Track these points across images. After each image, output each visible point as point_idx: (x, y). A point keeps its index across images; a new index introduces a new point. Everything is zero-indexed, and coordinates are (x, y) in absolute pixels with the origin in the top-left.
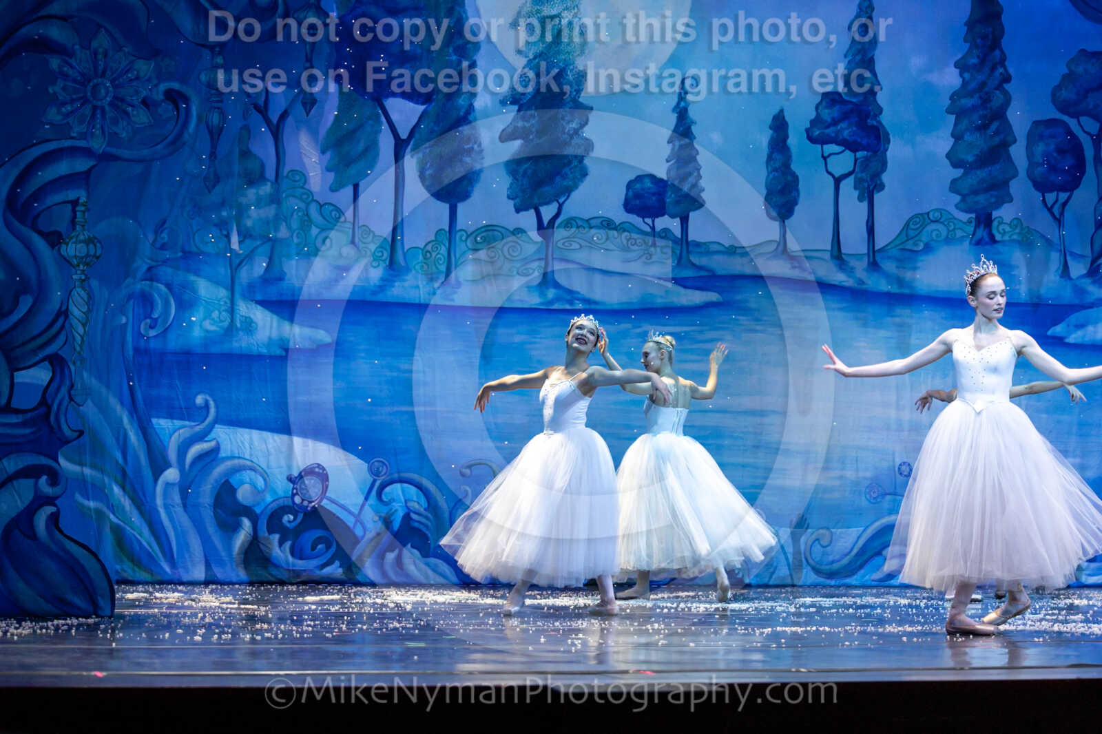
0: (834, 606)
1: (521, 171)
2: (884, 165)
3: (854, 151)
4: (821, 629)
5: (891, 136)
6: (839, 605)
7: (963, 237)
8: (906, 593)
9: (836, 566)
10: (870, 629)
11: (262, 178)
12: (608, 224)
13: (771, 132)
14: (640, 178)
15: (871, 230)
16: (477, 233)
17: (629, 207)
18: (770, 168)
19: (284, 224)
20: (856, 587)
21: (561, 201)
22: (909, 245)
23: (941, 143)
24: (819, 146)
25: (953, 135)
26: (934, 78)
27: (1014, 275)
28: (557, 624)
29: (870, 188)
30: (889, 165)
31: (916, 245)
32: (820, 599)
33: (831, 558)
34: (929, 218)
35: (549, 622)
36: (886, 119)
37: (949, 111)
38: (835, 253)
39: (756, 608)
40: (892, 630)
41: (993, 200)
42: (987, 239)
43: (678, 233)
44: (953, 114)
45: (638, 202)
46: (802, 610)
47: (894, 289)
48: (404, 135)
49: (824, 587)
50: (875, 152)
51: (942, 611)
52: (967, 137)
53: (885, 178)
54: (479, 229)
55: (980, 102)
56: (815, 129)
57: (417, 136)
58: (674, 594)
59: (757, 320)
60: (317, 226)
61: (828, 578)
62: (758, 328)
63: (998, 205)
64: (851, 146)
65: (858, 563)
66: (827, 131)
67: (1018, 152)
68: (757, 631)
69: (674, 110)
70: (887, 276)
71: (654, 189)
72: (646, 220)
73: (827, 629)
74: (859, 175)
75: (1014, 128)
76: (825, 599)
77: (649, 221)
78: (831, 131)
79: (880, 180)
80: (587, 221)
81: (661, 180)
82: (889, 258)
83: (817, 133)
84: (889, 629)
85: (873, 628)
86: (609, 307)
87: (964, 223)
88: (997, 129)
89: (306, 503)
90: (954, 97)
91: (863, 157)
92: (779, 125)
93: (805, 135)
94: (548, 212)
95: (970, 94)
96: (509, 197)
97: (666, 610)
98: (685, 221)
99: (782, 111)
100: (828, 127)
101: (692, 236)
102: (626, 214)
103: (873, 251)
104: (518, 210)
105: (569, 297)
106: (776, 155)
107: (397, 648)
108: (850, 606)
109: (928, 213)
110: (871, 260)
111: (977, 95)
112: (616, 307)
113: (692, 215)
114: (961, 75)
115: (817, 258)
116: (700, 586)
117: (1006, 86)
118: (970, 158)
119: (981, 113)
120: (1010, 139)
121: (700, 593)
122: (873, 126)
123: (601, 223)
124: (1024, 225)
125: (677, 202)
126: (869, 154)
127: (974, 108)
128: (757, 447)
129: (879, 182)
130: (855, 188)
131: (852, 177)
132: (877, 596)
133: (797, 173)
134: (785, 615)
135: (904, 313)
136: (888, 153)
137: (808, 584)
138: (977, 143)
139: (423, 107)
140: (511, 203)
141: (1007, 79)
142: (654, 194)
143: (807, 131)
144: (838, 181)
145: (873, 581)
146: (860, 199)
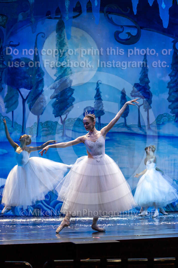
1: (56, 106)
3: (143, 99)
5: (153, 95)
7: (172, 120)
12: (79, 120)
13: (121, 94)
14: (87, 107)
15: (148, 119)
18: (121, 104)
21: (67, 114)
22: (158, 123)
23: (166, 96)
25: (169, 94)
26: (163, 79)
29: (148, 108)
30: (152, 102)
31: (160, 123)
34: (163, 116)
36: (151, 90)
37: (168, 87)
38: (139, 125)
48: (25, 98)
50: (149, 99)
52: (173, 94)
53: (152, 105)
54: (45, 122)
62: (120, 146)
66: (136, 94)
70: (153, 131)
74: (145, 105)
80: (74, 119)
81: (93, 108)
82: (153, 126)
83: (133, 94)
87: (173, 116)
90: (169, 84)
92: (123, 92)
95: (173, 83)
96: (53, 113)
98: (99, 118)
100: (136, 92)
101: (102, 122)
103: (149, 125)
105: (69, 139)
106: (122, 100)
109: (163, 114)
110: (148, 127)
111: (175, 83)
113: (101, 117)
114: (170, 78)
115: (135, 127)
118: (173, 100)
119: (176, 88)
122: (148, 92)
123: (77, 119)
125: (97, 113)
126: (147, 99)
127: (174, 86)
129: (150, 106)
130: (144, 108)
131: (143, 105)
136: (152, 99)
138: (175, 95)
140: (54, 115)
144: (139, 106)
146: (145, 111)
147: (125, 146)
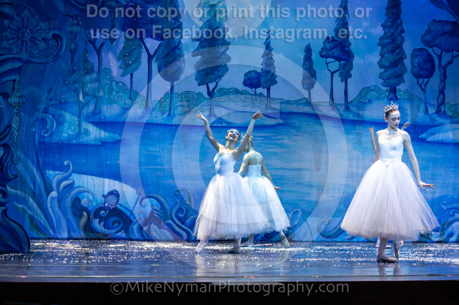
0: (330, 250)
1: (201, 69)
2: (352, 66)
3: (339, 61)
4: (324, 259)
5: (355, 55)
6: (332, 249)
7: (384, 97)
8: (360, 245)
9: (330, 233)
10: (345, 259)
11: (92, 71)
12: (237, 92)
13: (304, 53)
14: (250, 72)
15: (346, 94)
16: (182, 94)
17: (245, 84)
18: (304, 68)
19: (102, 90)
20: (339, 242)
21: (217, 81)
22: (362, 100)
23: (375, 58)
24: (325, 59)
25: (380, 55)
26: (373, 31)
27: (405, 113)
28: (214, 257)
29: (346, 77)
30: (354, 67)
31: (365, 100)
32: (324, 247)
33: (328, 230)
34: (370, 89)
35: (211, 256)
36: (352, 48)
37: (379, 45)
38: (332, 103)
39: (297, 251)
40: (354, 260)
41: (397, 82)
42: (394, 98)
43: (266, 94)
44: (380, 46)
45: (249, 82)
46: (317, 251)
47: (356, 118)
48: (152, 53)
49: (326, 242)
50: (348, 61)
51: (375, 252)
52: (386, 56)
53: (352, 72)
54: (183, 93)
55: (391, 41)
56: (323, 52)
57: (157, 54)
58: (263, 245)
59: (298, 131)
60: (115, 91)
61: (327, 238)
62: (299, 134)
63: (399, 84)
64: (338, 59)
65: (340, 232)
66: (328, 53)
67: (407, 62)
68: (298, 260)
69: (264, 44)
70: (353, 113)
71: (256, 77)
72: (253, 89)
73: (327, 259)
74: (342, 71)
75: (405, 52)
76: (326, 247)
77: (254, 89)
78: (330, 53)
79: (350, 73)
80: (228, 89)
81: (259, 73)
82: (354, 105)
83: (324, 53)
84: (352, 259)
85: (346, 260)
86: (237, 125)
87: (385, 91)
88: (398, 52)
89: (110, 206)
90: (381, 39)
91: (343, 64)
92: (308, 50)
93: (319, 54)
94: (212, 86)
95: (388, 38)
96: (195, 80)
97: (260, 251)
98: (269, 89)
99: (309, 44)
100: (329, 51)
101: (272, 96)
102: (244, 87)
103: (347, 102)
104: (199, 85)
105: (220, 121)
106: (306, 63)
107: (148, 266)
108: (337, 250)
109: (370, 87)
110: (346, 106)
111: (390, 38)
112: (240, 125)
113: (272, 87)
114: (384, 30)
116: (274, 241)
117: (402, 35)
118: (387, 64)
119: (392, 46)
120: (404, 56)
121: (274, 244)
122: (347, 51)
123: (234, 90)
124: (410, 92)
125: (266, 82)
126: (346, 62)
127: (389, 43)
128: (298, 184)
129: (349, 74)
130: (340, 76)
131: (338, 72)
132: (348, 246)
133: (315, 69)
134: (309, 253)
135: (360, 129)
136: (354, 62)
137: (319, 240)
138: (390, 58)
139: (160, 42)
140: (197, 82)
141: (403, 31)
142: (256, 79)
143: (320, 52)
144: (332, 74)
145: (346, 239)
146: (342, 81)
147: (308, 136)
